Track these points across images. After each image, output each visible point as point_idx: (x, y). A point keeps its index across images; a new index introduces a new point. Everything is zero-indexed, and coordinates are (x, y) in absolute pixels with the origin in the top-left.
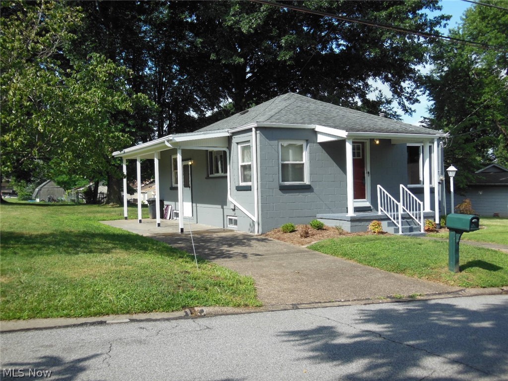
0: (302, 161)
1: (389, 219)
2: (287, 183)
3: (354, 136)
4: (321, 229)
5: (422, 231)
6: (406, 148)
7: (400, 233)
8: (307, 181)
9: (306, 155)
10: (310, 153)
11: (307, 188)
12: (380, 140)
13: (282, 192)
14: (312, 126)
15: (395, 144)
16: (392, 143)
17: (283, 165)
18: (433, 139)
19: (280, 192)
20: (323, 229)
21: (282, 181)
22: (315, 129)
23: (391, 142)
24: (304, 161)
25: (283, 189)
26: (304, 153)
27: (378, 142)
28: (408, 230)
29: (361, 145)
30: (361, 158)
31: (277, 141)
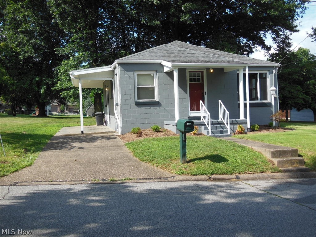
0: (154, 85)
1: (205, 125)
2: (141, 100)
3: (178, 66)
4: (158, 131)
5: (229, 133)
6: (237, 74)
7: (210, 134)
8: (157, 99)
9: (156, 81)
10: (159, 80)
11: (157, 104)
12: (213, 69)
13: (138, 107)
14: (159, 61)
15: (227, 72)
16: (225, 71)
17: (138, 88)
18: (245, 67)
19: (136, 107)
20: (160, 132)
21: (138, 99)
22: (161, 63)
23: (223, 71)
24: (155, 86)
25: (138, 104)
26: (155, 80)
27: (212, 71)
28: (219, 132)
29: (200, 73)
30: (201, 82)
31: (133, 72)
